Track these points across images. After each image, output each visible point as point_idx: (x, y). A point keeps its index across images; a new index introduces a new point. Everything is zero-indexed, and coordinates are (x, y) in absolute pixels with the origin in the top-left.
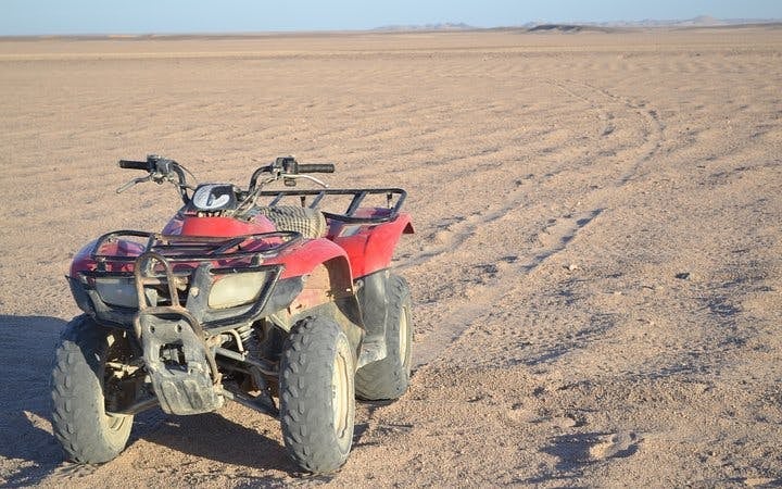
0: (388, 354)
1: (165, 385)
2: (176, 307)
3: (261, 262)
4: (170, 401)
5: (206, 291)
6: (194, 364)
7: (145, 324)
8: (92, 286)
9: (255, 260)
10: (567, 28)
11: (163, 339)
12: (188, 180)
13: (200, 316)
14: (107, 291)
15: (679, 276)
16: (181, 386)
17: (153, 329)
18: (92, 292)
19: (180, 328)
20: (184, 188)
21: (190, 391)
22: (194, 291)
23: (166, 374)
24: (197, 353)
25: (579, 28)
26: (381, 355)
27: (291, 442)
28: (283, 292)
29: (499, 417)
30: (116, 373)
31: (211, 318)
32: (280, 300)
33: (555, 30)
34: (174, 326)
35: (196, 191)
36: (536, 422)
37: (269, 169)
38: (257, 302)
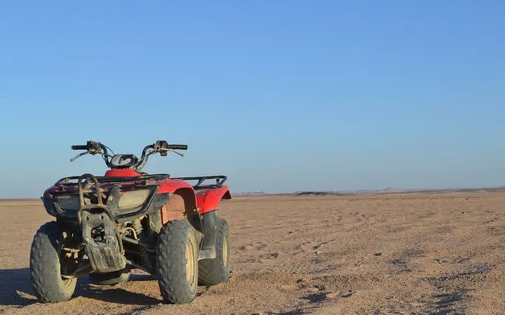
0: (217, 256)
1: (94, 251)
2: (101, 205)
3: (147, 184)
4: (96, 261)
5: (117, 198)
6: (110, 236)
7: (83, 216)
8: (55, 200)
9: (144, 183)
10: (318, 194)
11: (93, 224)
12: (109, 153)
13: (114, 212)
14: (63, 203)
15: (377, 255)
16: (102, 251)
17: (88, 219)
18: (55, 203)
19: (102, 217)
20: (106, 156)
21: (107, 254)
22: (111, 198)
23: (94, 244)
24: (112, 231)
25: (324, 194)
26: (213, 256)
27: (163, 284)
28: (159, 200)
29: (277, 288)
30: (67, 254)
31: (119, 213)
32: (157, 205)
33: (311, 195)
34: (100, 216)
35: (113, 158)
36: (298, 290)
37: (152, 146)
38: (145, 205)
